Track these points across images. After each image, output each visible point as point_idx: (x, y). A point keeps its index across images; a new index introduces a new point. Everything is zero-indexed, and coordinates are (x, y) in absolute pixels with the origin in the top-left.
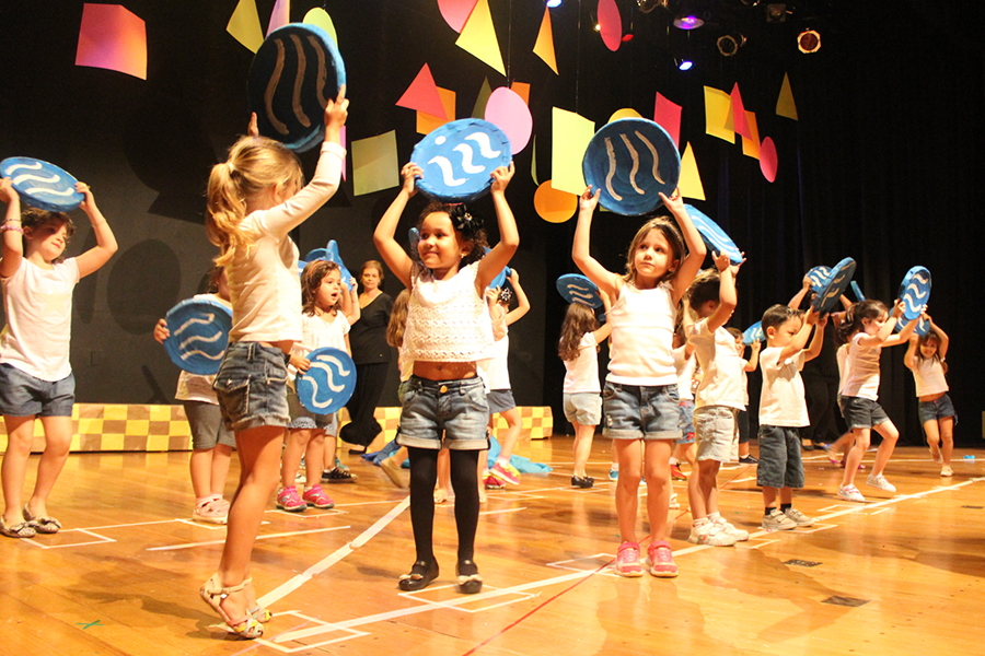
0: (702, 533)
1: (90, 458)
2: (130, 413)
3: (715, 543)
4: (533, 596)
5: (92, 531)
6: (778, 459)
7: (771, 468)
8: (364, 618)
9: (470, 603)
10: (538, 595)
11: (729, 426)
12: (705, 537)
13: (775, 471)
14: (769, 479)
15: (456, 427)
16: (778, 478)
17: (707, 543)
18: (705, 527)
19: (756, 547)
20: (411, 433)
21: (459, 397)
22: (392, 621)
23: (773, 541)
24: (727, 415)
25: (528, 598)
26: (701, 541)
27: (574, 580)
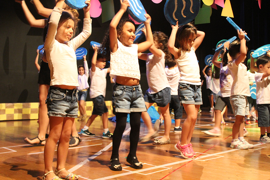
0: (235, 144)
1: (10, 123)
2: (23, 106)
3: (240, 148)
4: (169, 168)
5: (8, 148)
6: (266, 116)
7: (264, 119)
8: (105, 178)
9: (145, 172)
10: (171, 168)
11: (244, 102)
12: (236, 146)
13: (265, 121)
14: (263, 124)
15: (138, 103)
16: (267, 123)
17: (237, 148)
18: (236, 142)
19: (257, 150)
20: (123, 107)
21: (138, 92)
22: (115, 178)
23: (264, 147)
24: (242, 98)
25: (167, 169)
26: (235, 147)
27: (185, 162)
